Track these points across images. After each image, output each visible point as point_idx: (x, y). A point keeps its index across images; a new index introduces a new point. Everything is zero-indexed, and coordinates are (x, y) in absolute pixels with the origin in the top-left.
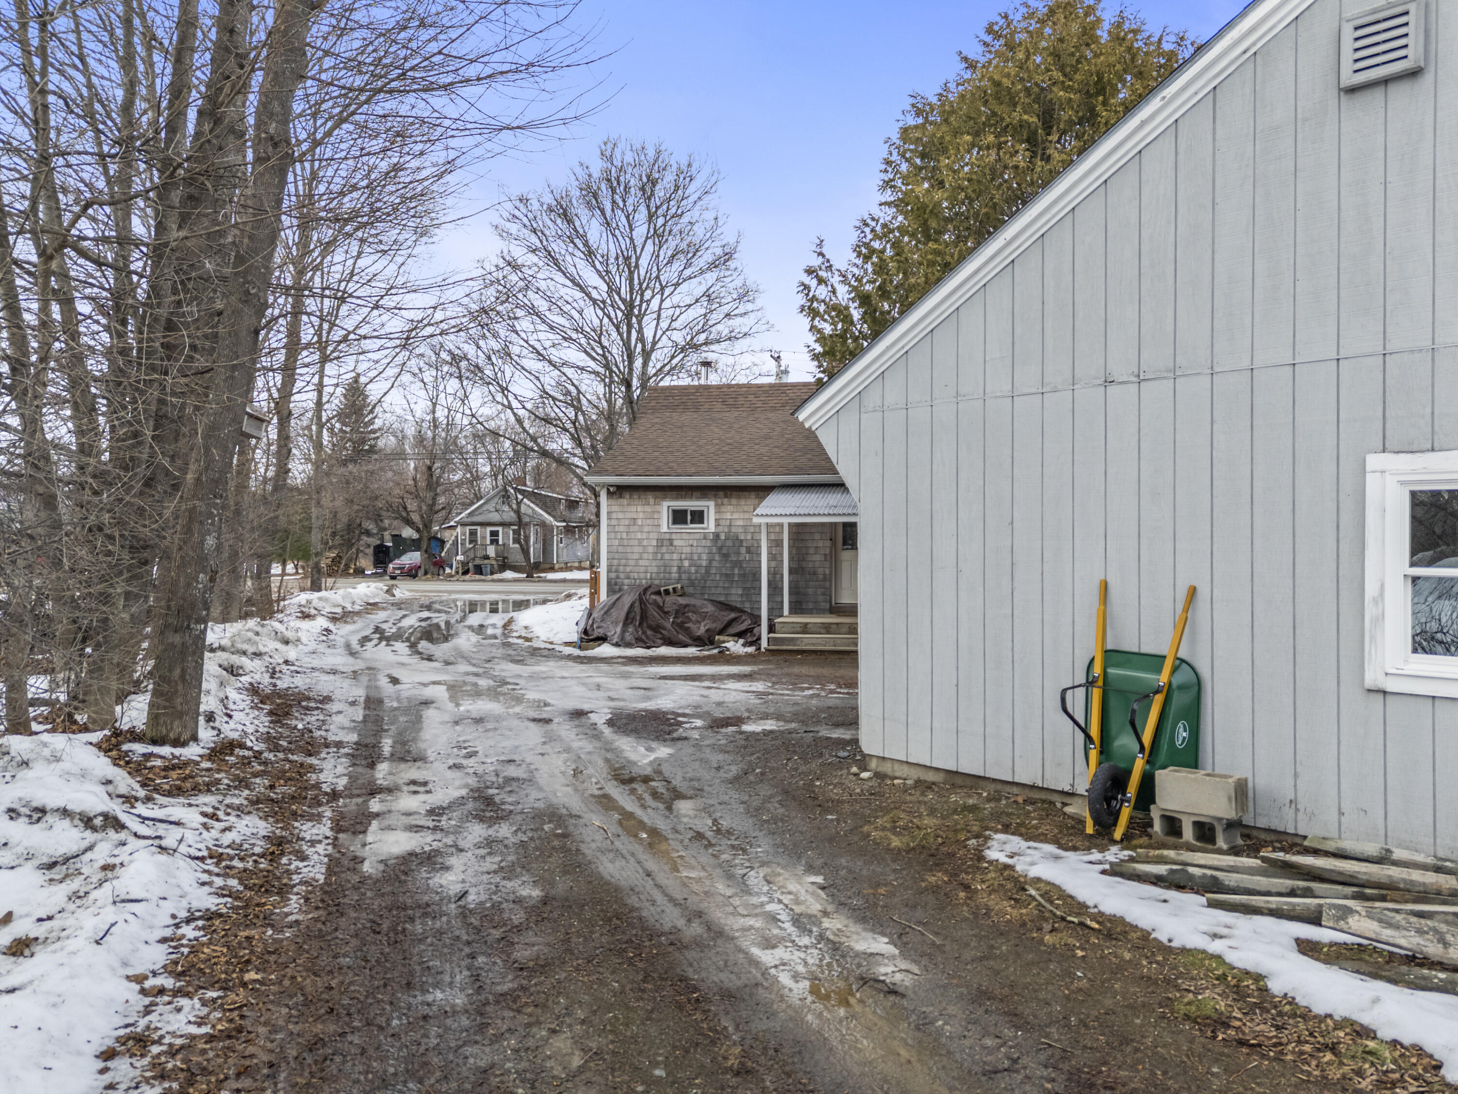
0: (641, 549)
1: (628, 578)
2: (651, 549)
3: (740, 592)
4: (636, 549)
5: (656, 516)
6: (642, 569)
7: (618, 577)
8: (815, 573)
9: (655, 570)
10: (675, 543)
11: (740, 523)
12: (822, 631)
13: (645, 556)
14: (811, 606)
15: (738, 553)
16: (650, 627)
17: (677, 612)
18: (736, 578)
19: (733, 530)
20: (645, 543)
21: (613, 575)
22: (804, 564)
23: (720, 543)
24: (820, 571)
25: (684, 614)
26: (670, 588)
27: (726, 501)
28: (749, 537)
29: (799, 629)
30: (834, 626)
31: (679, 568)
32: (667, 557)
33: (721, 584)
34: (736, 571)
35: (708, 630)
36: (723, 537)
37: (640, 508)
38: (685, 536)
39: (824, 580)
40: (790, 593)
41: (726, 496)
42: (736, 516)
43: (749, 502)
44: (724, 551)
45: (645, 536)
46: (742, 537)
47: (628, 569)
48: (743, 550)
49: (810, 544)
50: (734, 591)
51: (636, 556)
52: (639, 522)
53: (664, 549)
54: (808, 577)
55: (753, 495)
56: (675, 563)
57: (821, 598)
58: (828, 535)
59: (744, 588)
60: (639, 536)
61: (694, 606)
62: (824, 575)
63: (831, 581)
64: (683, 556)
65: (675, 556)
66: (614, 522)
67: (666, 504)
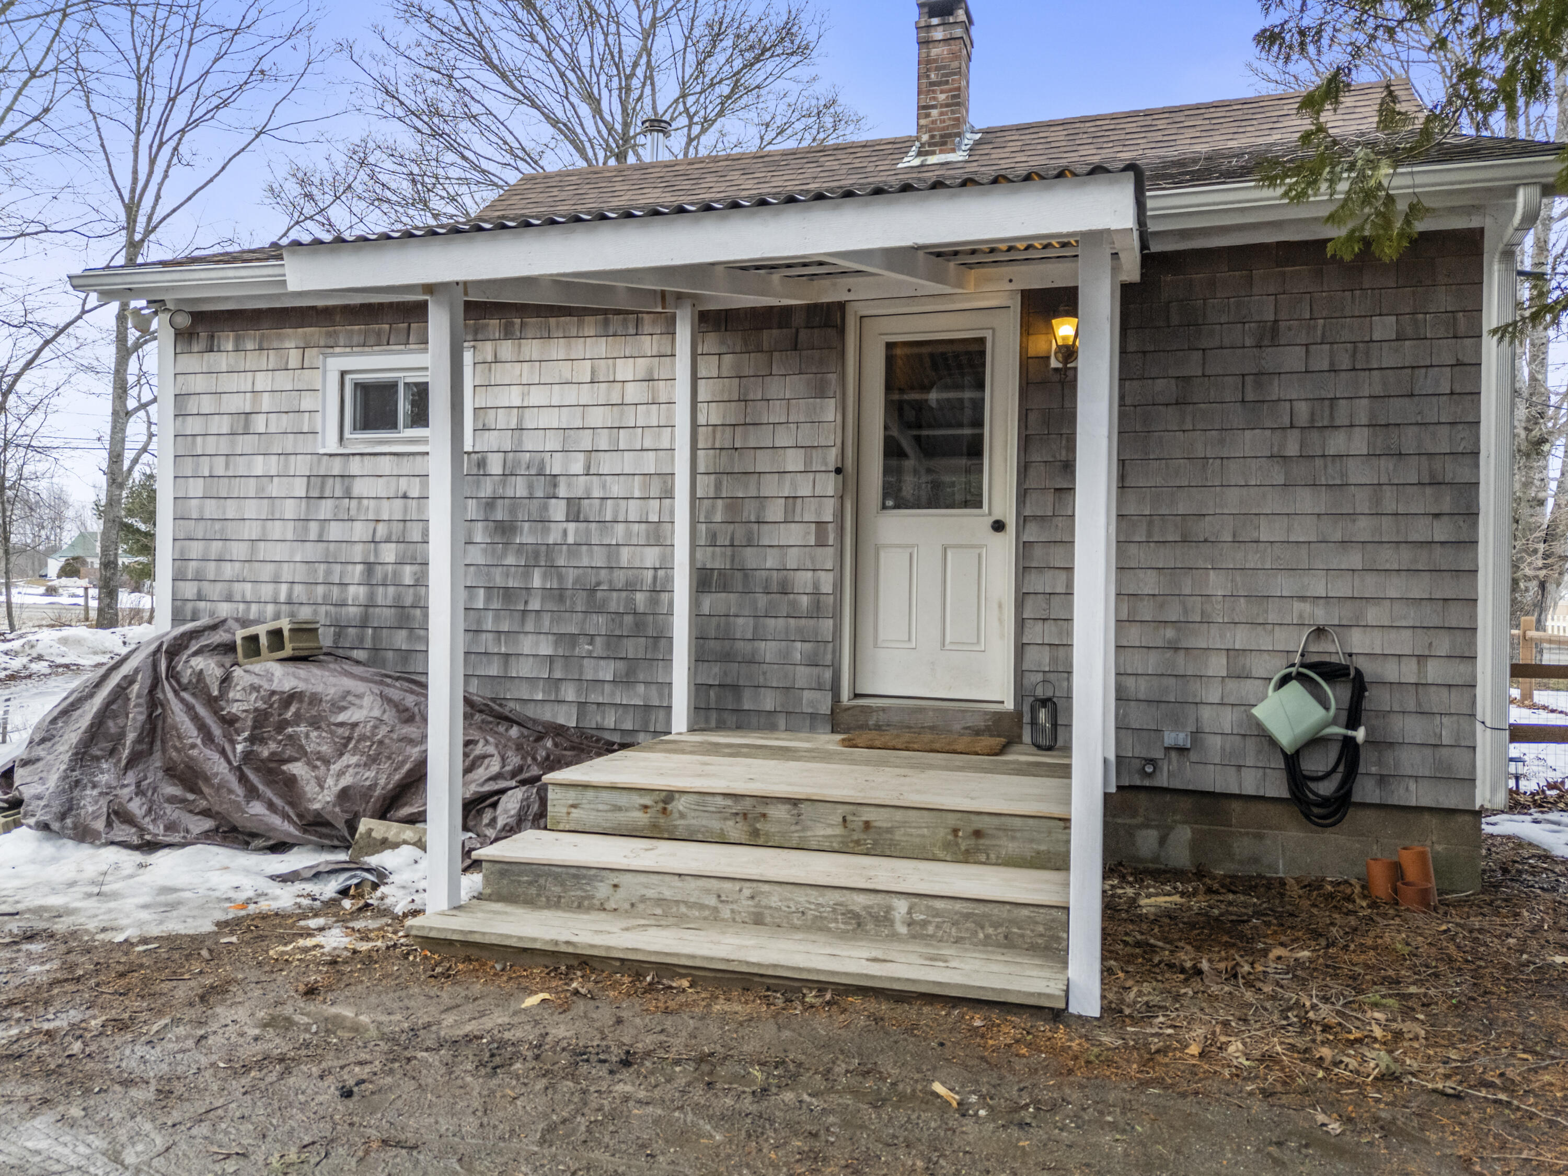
0: (263, 509)
1: (229, 599)
2: (290, 509)
3: (546, 648)
4: (251, 509)
5: (307, 403)
6: (267, 572)
7: (200, 598)
8: (785, 590)
9: (301, 574)
10: (360, 488)
11: (549, 419)
12: (734, 830)
13: (276, 530)
14: (769, 702)
15: (544, 522)
16: (170, 772)
17: (261, 718)
18: (535, 605)
19: (531, 442)
20: (275, 488)
21: (189, 590)
22: (750, 557)
23: (487, 489)
24: (803, 580)
25: (281, 726)
26: (261, 630)
27: (507, 348)
28: (577, 466)
29: (641, 818)
30: (779, 812)
31: (370, 567)
32: (335, 531)
33: (489, 625)
34: (537, 581)
35: (344, 795)
36: (495, 466)
37: (263, 381)
38: (386, 466)
39: (816, 611)
40: (699, 658)
41: (508, 334)
42: (537, 397)
43: (579, 348)
44: (500, 514)
45: (273, 465)
46: (555, 466)
47: (228, 570)
48: (558, 510)
49: (770, 487)
50: (527, 645)
51: (251, 530)
52: (259, 423)
53: (325, 509)
54: (762, 601)
55: (590, 326)
56: (357, 553)
57: (803, 675)
58: (832, 457)
59: (560, 638)
60: (259, 466)
61: (315, 699)
62: (816, 594)
63: (837, 615)
64: (382, 530)
65: (360, 531)
66: (193, 426)
67: (336, 363)
